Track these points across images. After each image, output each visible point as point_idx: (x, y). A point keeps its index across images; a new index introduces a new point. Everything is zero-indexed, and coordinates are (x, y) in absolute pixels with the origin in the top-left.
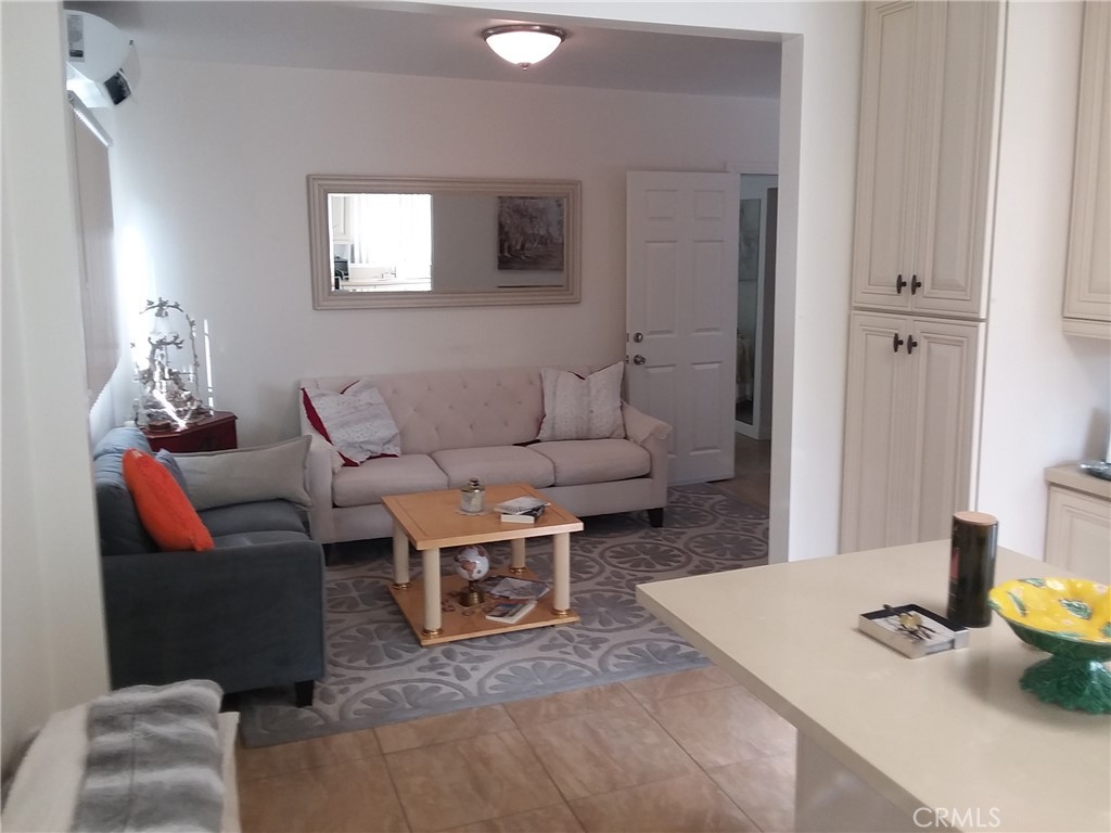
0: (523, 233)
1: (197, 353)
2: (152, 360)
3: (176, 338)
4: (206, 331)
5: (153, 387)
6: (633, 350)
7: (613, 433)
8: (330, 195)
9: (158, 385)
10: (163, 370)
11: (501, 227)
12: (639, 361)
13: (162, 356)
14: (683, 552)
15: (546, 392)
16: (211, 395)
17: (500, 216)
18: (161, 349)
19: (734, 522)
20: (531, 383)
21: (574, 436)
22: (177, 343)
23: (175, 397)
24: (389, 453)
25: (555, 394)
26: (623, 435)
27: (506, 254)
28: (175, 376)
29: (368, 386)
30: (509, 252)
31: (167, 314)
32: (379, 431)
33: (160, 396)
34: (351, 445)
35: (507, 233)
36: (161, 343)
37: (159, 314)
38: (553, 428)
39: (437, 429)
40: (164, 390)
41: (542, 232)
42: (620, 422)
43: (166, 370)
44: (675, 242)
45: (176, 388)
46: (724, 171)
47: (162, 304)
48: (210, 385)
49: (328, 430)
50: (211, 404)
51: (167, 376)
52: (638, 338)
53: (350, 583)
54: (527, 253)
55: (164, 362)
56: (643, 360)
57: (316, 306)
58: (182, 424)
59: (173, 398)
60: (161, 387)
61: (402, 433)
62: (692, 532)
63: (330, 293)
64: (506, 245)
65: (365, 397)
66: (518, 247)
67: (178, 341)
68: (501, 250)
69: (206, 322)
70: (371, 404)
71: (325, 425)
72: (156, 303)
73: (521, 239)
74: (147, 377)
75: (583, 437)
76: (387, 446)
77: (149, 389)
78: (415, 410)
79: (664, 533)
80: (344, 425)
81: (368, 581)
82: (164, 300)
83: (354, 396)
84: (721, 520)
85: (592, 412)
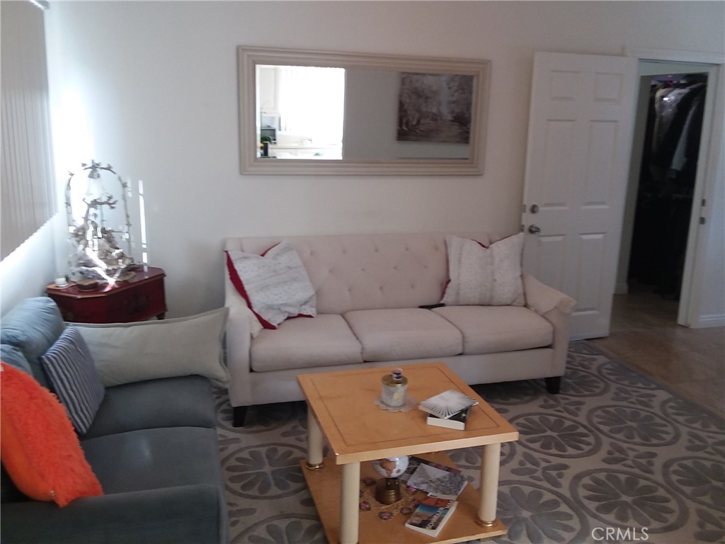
0: (419, 111)
1: (129, 213)
2: (86, 219)
3: (110, 198)
4: (141, 191)
5: (86, 245)
6: (528, 220)
7: (514, 301)
8: (258, 67)
9: (90, 243)
10: (96, 228)
11: (401, 105)
12: (533, 230)
13: (95, 215)
14: (590, 431)
15: (453, 258)
16: (145, 250)
17: (401, 96)
18: (96, 208)
19: (627, 392)
20: (437, 249)
21: (477, 302)
22: (110, 203)
23: (107, 255)
24: (305, 314)
25: (460, 261)
26: (523, 303)
27: (404, 128)
28: (108, 236)
29: (288, 249)
30: (407, 126)
31: (99, 176)
32: (297, 294)
33: (92, 254)
34: (270, 308)
35: (405, 111)
36: (95, 204)
37: (91, 176)
38: (458, 294)
39: (350, 290)
40: (96, 248)
41: (434, 111)
42: (521, 291)
43: (99, 229)
44: (573, 121)
45: (107, 246)
46: (622, 55)
47: (95, 167)
48: (144, 241)
49: (249, 293)
50: (145, 260)
51: (100, 235)
52: (534, 209)
53: (263, 450)
54: (422, 128)
55: (98, 221)
56: (538, 230)
57: (243, 170)
58: (112, 281)
59: (105, 256)
60: (93, 245)
61: (318, 293)
62: (590, 403)
63: (256, 159)
64: (404, 121)
65: (285, 260)
66: (414, 123)
67: (111, 202)
68: (400, 123)
69: (141, 184)
70: (290, 268)
71: (247, 288)
72: (90, 165)
73: (417, 115)
74: (80, 235)
75: (485, 304)
76: (303, 307)
77: (81, 247)
78: (330, 271)
79: (563, 402)
80: (264, 288)
81: (282, 450)
82: (97, 162)
83: (274, 258)
84: (613, 387)
85: (495, 280)
